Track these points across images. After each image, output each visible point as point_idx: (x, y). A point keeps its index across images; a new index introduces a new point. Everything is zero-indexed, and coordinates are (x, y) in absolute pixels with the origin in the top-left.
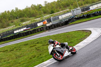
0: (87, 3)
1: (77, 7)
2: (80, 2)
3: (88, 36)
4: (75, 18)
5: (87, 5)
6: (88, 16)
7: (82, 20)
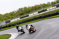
0: (9, 18)
1: (3, 21)
2: (5, 18)
3: (9, 37)
4: (2, 27)
5: (9, 19)
6: (10, 26)
7: (6, 28)
